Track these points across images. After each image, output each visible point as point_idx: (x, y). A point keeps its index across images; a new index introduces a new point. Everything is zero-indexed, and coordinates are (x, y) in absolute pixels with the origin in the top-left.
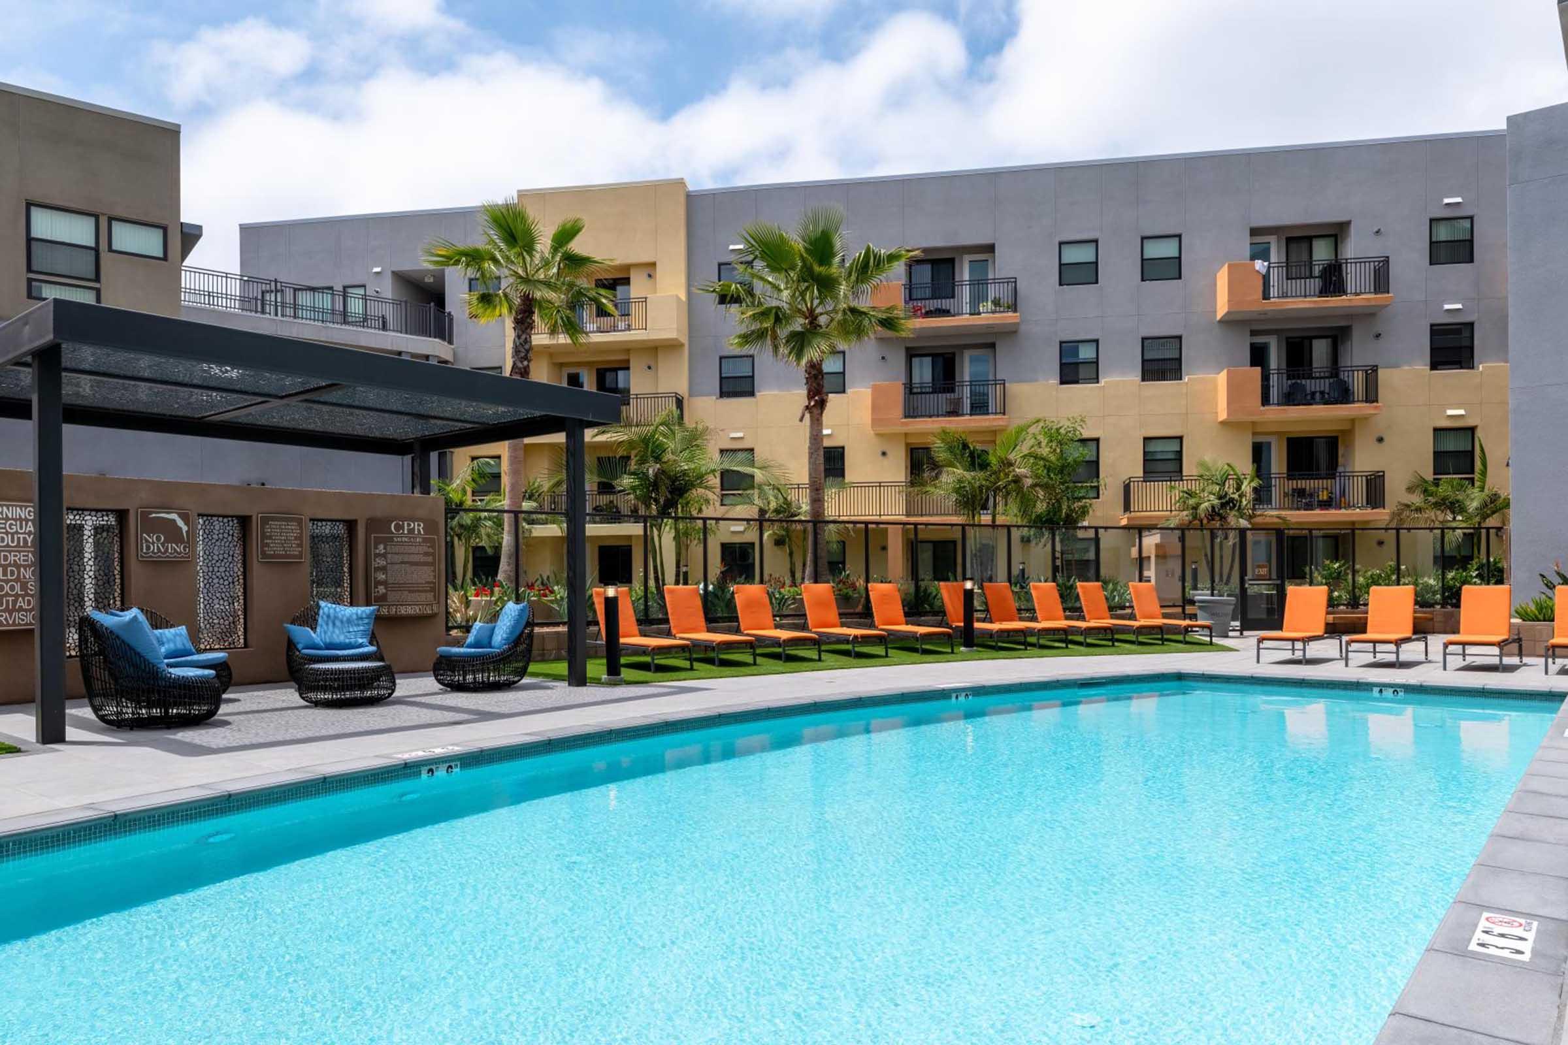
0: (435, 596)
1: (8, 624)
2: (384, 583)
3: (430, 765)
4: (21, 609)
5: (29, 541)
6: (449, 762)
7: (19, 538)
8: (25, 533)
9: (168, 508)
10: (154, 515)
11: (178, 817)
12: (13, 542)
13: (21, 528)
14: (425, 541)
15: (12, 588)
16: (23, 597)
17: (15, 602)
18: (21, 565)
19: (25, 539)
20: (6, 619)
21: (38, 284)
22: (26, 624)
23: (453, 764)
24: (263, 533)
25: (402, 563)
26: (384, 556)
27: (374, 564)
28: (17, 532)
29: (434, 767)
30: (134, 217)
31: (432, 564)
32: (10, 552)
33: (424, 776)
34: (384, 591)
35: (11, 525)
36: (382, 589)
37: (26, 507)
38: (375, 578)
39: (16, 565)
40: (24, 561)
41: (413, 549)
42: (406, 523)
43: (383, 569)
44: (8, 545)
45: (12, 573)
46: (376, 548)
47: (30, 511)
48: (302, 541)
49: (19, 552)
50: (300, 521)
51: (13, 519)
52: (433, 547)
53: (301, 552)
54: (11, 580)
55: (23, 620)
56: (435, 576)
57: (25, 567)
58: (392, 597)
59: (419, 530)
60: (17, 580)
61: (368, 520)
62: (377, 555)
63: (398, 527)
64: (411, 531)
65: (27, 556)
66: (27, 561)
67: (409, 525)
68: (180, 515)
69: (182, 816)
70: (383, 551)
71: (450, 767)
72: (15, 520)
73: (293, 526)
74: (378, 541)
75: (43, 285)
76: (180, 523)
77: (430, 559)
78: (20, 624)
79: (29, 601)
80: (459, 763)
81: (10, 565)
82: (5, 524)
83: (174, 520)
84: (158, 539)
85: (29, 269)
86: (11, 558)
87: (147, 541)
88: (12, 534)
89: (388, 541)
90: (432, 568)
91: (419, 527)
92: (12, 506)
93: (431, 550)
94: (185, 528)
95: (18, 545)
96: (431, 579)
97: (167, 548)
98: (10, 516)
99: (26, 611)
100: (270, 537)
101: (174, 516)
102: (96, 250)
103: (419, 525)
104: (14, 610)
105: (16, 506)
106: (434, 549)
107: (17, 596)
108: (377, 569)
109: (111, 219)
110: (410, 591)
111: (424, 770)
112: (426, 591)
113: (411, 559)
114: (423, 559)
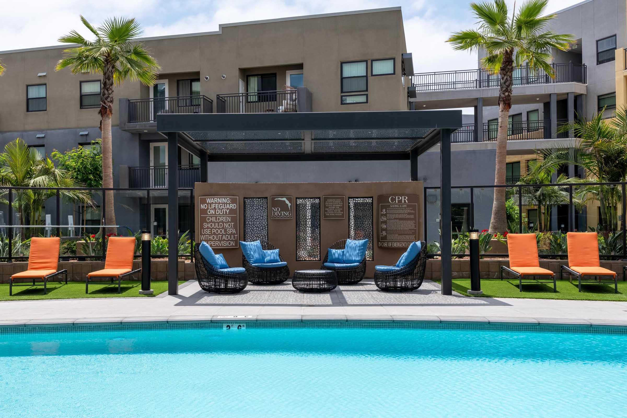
0: (416, 238)
1: (219, 246)
2: (386, 230)
3: (229, 323)
4: (224, 240)
5: (228, 212)
6: (240, 323)
7: (223, 211)
8: (226, 209)
9: (282, 196)
10: (276, 199)
11: (101, 328)
12: (221, 213)
13: (224, 207)
14: (408, 206)
15: (221, 231)
16: (225, 235)
17: (222, 237)
18: (225, 222)
19: (226, 211)
20: (219, 244)
21: (345, 97)
22: (226, 246)
23: (242, 325)
24: (325, 205)
25: (395, 219)
26: (385, 215)
27: (381, 220)
28: (223, 209)
29: (230, 325)
30: (381, 57)
31: (414, 219)
32: (220, 217)
33: (225, 328)
34: (385, 234)
35: (221, 205)
36: (384, 233)
37: (226, 198)
38: (381, 227)
39: (222, 222)
40: (225, 220)
41: (401, 211)
42: (397, 197)
43: (385, 222)
44: (219, 214)
45: (221, 225)
46: (382, 211)
47: (228, 200)
48: (343, 209)
49: (224, 216)
50: (342, 199)
51: (221, 203)
52: (414, 209)
53: (343, 214)
54: (221, 228)
55: (225, 245)
56: (416, 227)
57: (226, 223)
58: (389, 237)
59: (405, 201)
60: (223, 228)
61: (378, 196)
62: (382, 215)
63: (393, 200)
64: (400, 201)
65: (227, 218)
66: (227, 220)
67: (399, 198)
68: (287, 199)
69: (103, 328)
70: (385, 213)
71: (240, 326)
72: (222, 204)
73: (339, 201)
74: (383, 207)
75: (347, 97)
76: (287, 202)
77: (412, 216)
78: (224, 246)
79: (227, 237)
80: (245, 325)
81: (220, 222)
82: (219, 205)
83: (285, 201)
84: (278, 209)
85: (342, 92)
86: (221, 219)
87: (274, 211)
88: (221, 209)
89: (387, 207)
91: (404, 199)
92: (221, 198)
93: (413, 211)
94: (289, 204)
95: (223, 214)
96: (413, 227)
97: (281, 214)
98: (220, 202)
99: (226, 241)
100: (328, 207)
101: (284, 199)
102: (366, 76)
103: (405, 198)
104: (221, 240)
105: (223, 198)
106: (415, 211)
107: (223, 235)
108: (382, 222)
109: (372, 61)
110: (399, 234)
111: (225, 326)
112: (409, 234)
113: (400, 216)
114: (408, 216)
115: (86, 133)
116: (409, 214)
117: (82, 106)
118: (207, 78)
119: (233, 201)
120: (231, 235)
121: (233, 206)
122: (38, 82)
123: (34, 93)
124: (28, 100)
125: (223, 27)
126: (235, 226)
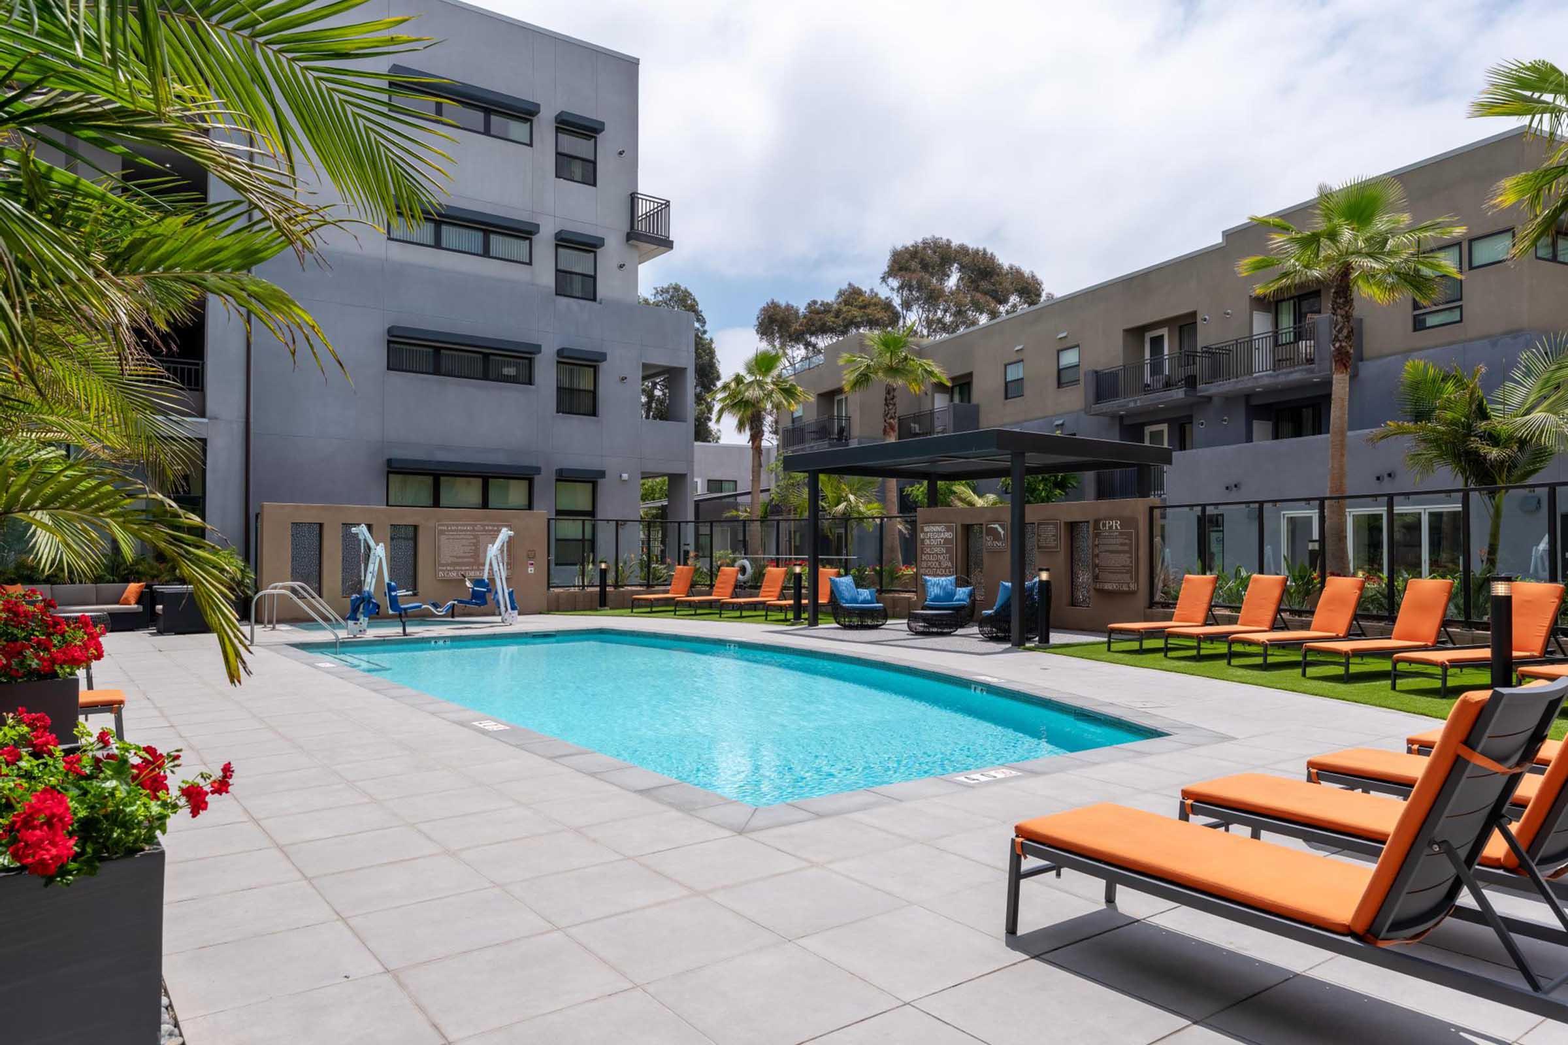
0: (1131, 578)
2: (1098, 566)
5: (942, 542)
8: (939, 538)
9: (997, 522)
10: (989, 526)
15: (934, 564)
16: (939, 569)
17: (935, 571)
19: (939, 541)
25: (1107, 552)
26: (1098, 546)
27: (1094, 552)
28: (936, 538)
31: (1130, 552)
34: (1098, 572)
37: (940, 526)
38: (1095, 562)
39: (935, 553)
40: (939, 551)
41: (1112, 541)
42: (1106, 522)
44: (934, 544)
45: (934, 557)
46: (1095, 541)
47: (942, 528)
48: (1057, 538)
49: (937, 547)
50: (1056, 524)
52: (1129, 538)
53: (1056, 545)
56: (1131, 562)
57: (939, 554)
58: (1101, 576)
59: (1116, 527)
60: (936, 561)
62: (1095, 546)
63: (1104, 525)
64: (1110, 528)
65: (941, 549)
67: (1108, 523)
68: (1000, 525)
70: (1097, 543)
74: (1096, 536)
76: (1000, 530)
77: (1126, 548)
79: (941, 571)
83: (997, 528)
84: (990, 539)
87: (987, 540)
89: (1099, 535)
90: (1128, 555)
91: (1116, 524)
93: (1127, 541)
94: (1002, 532)
96: (1128, 563)
97: (994, 545)
101: (996, 526)
106: (1131, 540)
109: (1471, 241)
110: (1110, 573)
112: (1123, 573)
113: (1111, 548)
114: (1120, 548)
115: (1060, 422)
116: (1122, 544)
117: (1060, 384)
118: (1205, 320)
119: (948, 529)
120: (945, 568)
121: (948, 535)
122: (1014, 358)
123: (1014, 373)
124: (1006, 384)
125: (1229, 235)
126: (951, 559)
